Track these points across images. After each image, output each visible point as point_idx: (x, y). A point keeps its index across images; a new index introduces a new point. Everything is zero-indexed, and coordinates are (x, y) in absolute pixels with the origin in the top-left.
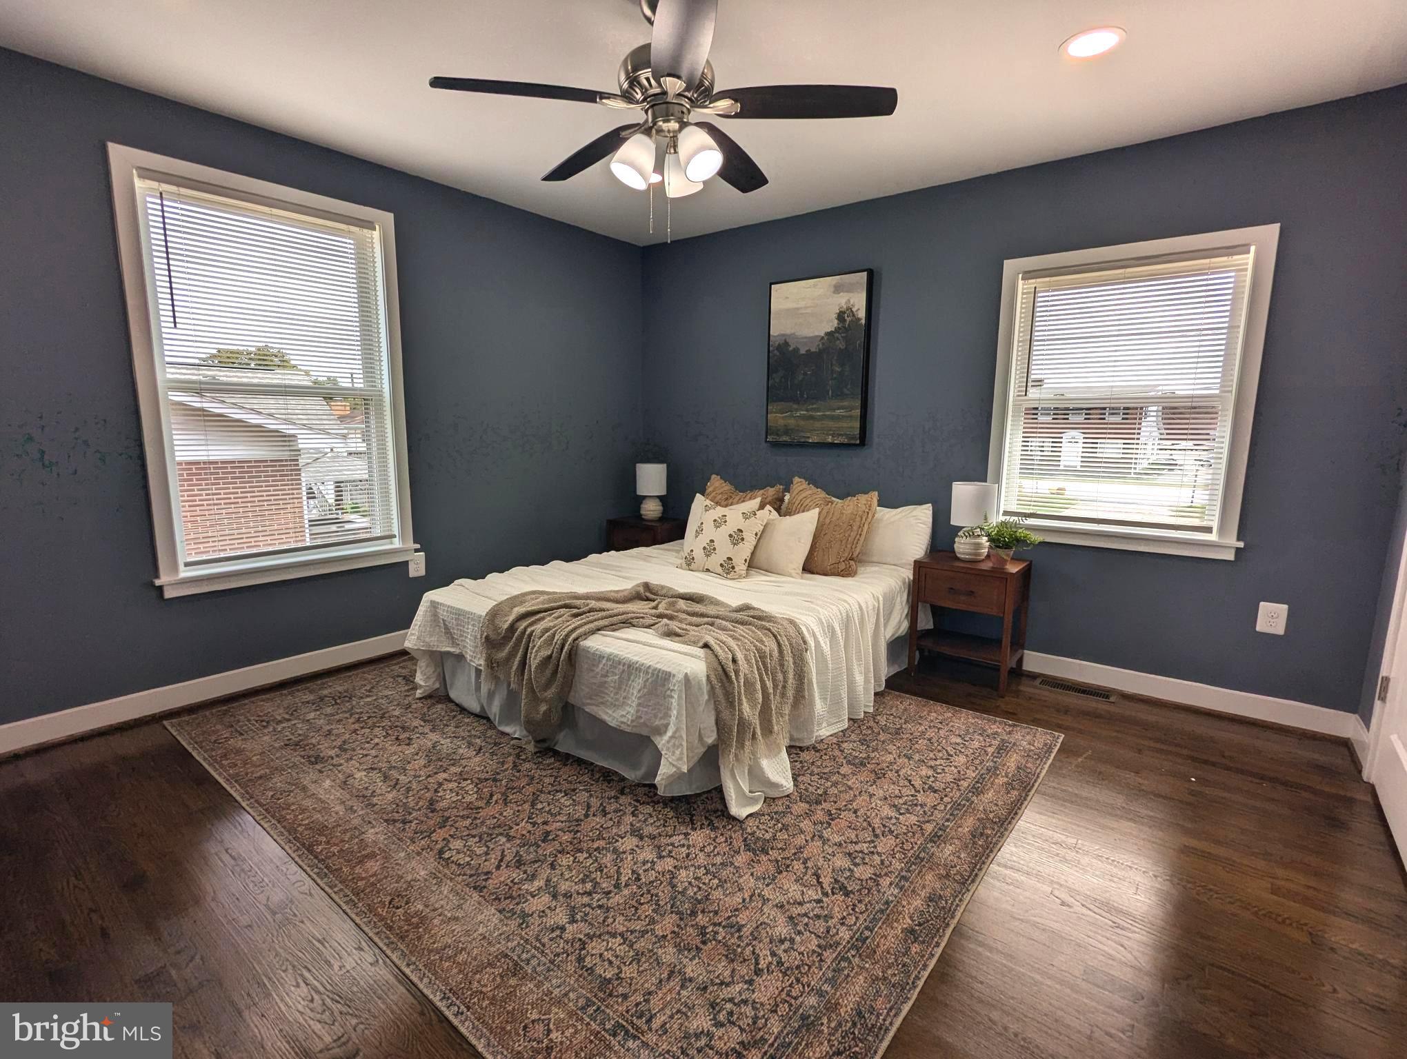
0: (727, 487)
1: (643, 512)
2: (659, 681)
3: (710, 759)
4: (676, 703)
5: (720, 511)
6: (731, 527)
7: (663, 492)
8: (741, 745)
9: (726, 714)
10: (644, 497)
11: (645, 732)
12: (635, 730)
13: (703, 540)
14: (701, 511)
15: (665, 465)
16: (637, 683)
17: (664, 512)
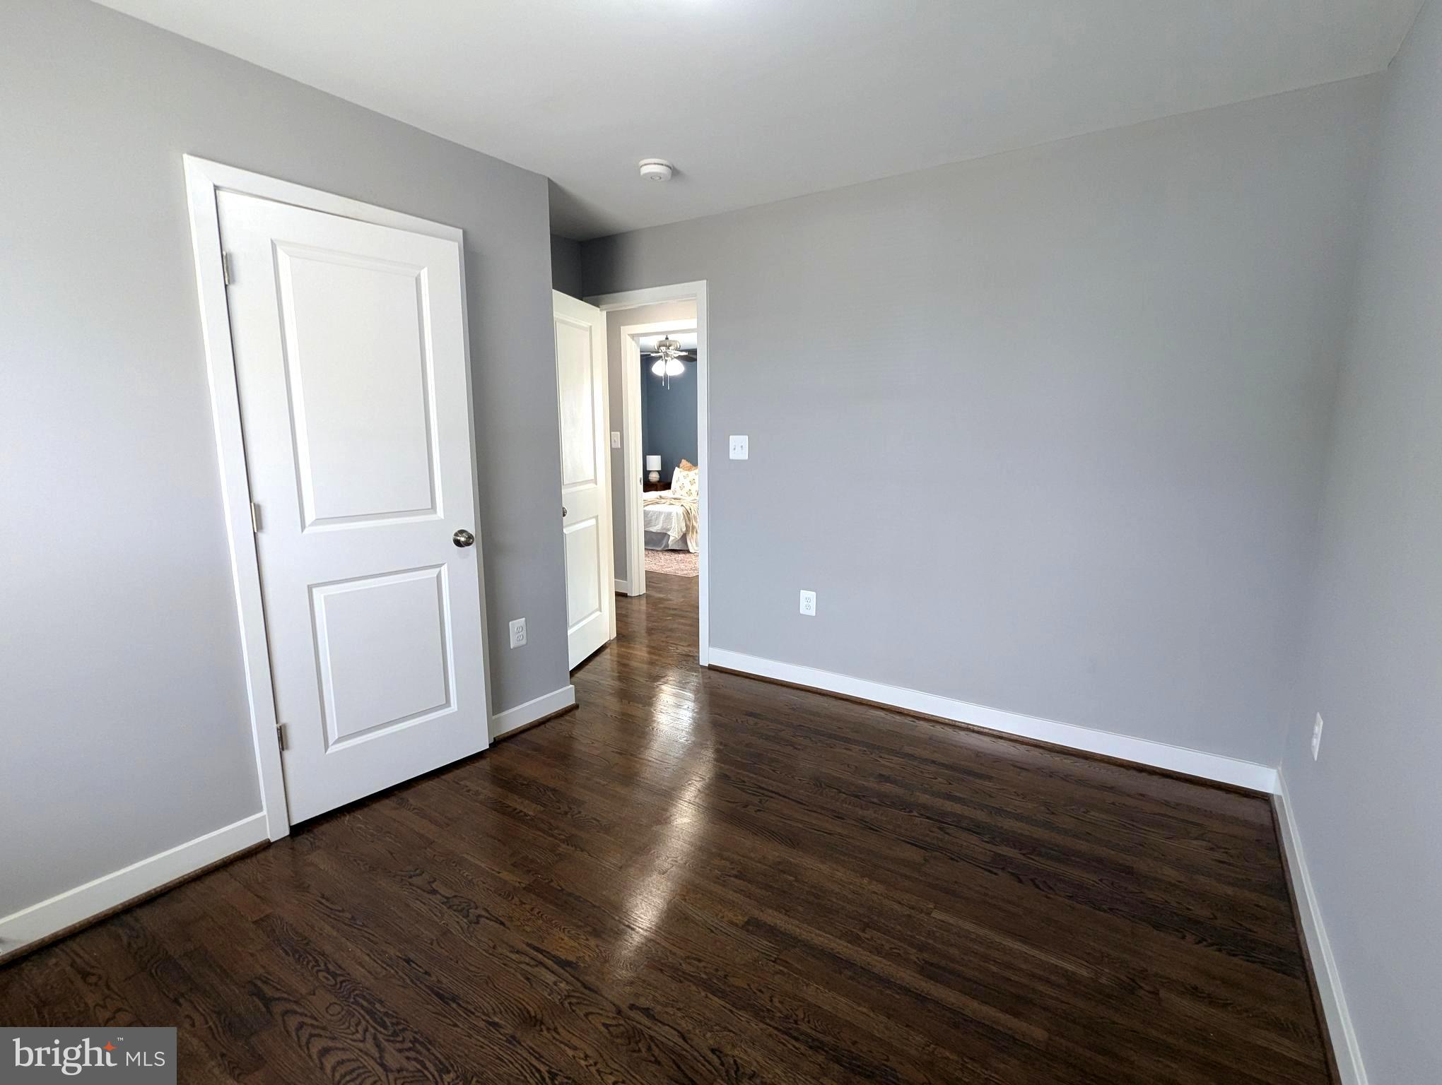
0: (689, 464)
1: (650, 478)
2: (669, 516)
3: (684, 538)
4: (674, 520)
5: (687, 472)
6: (690, 478)
7: (660, 469)
8: (693, 532)
9: (688, 523)
10: (650, 471)
11: (664, 531)
12: (662, 531)
13: (680, 484)
14: (678, 475)
15: (660, 457)
16: (662, 517)
17: (660, 478)
